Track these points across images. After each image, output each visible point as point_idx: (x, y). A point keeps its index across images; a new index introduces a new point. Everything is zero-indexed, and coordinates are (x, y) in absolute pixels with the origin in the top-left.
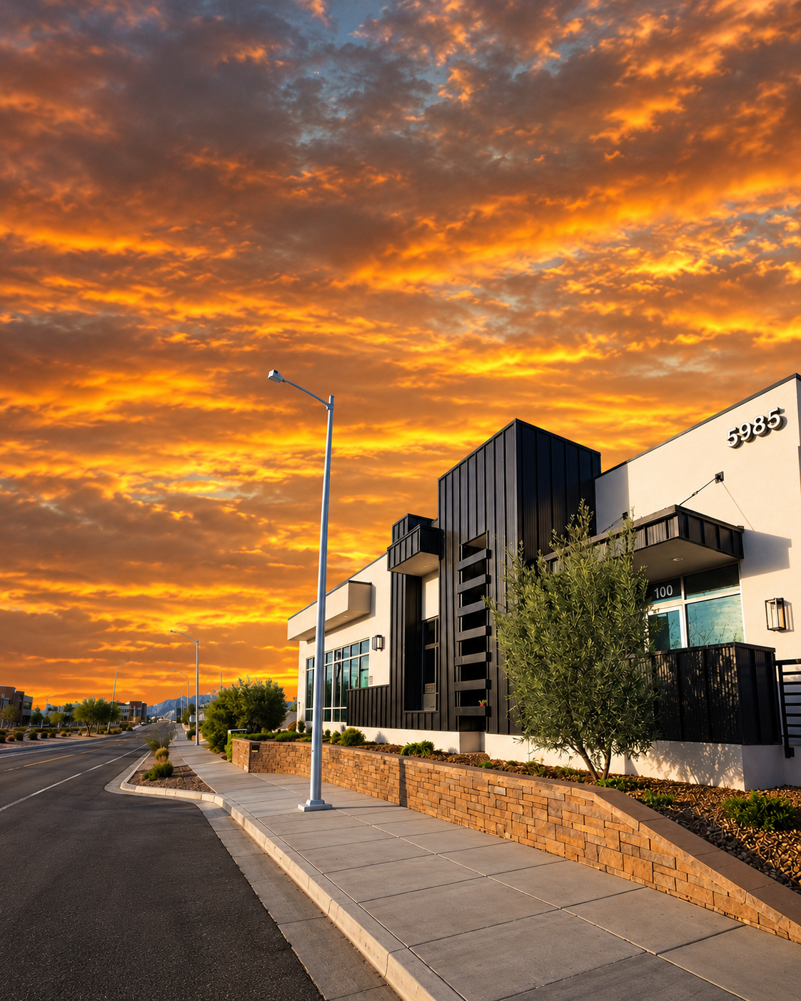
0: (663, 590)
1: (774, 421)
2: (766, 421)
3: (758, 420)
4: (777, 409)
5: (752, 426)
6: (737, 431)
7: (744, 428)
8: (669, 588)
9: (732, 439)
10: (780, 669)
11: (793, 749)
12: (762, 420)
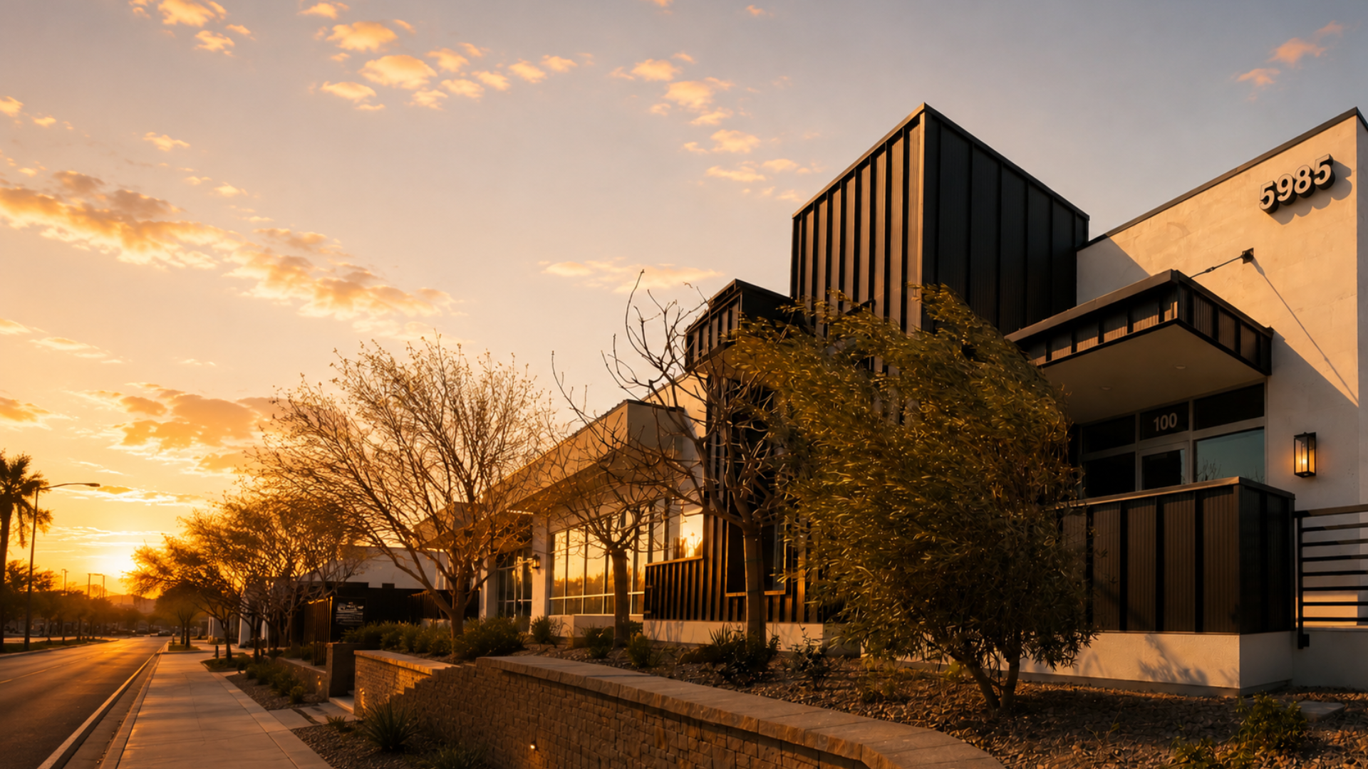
0: (1164, 420)
1: (1322, 175)
2: (1312, 174)
3: (1303, 173)
4: (1327, 158)
5: (1295, 181)
6: (1273, 188)
7: (1285, 183)
8: (1173, 418)
9: (1266, 200)
10: (1300, 523)
11: (1308, 636)
12: (1307, 173)
